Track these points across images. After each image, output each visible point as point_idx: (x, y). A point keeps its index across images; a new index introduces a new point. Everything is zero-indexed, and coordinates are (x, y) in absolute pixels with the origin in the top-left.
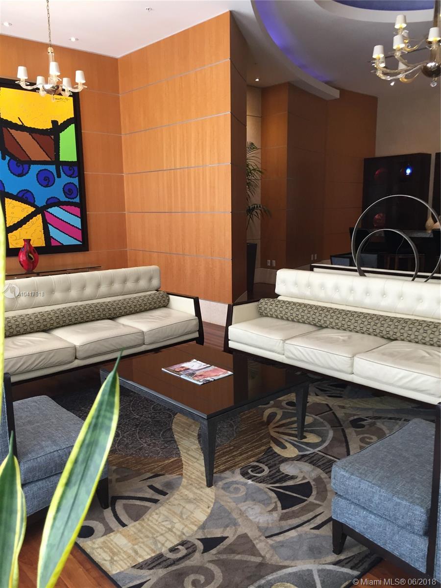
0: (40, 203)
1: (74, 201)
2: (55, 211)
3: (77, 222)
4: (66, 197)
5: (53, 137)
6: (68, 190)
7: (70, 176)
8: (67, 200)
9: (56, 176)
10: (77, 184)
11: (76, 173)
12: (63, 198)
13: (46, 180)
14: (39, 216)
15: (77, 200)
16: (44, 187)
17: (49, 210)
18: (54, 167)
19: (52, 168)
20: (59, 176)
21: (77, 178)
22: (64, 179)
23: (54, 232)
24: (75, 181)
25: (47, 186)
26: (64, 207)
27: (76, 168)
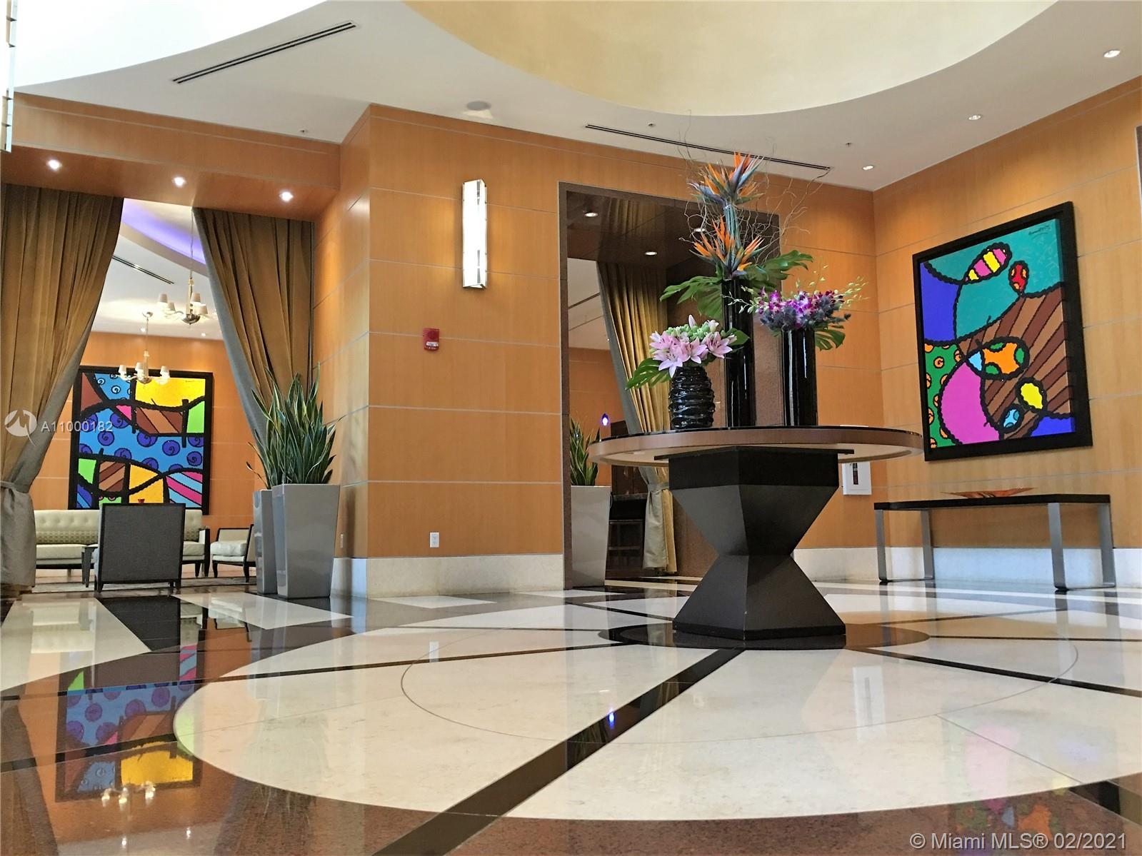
0: (163, 469)
1: (198, 467)
2: (177, 476)
3: (199, 487)
4: (190, 464)
5: (182, 413)
6: (192, 459)
7: (196, 446)
8: (190, 467)
9: (181, 446)
10: (202, 453)
11: (202, 443)
12: (186, 465)
13: (171, 450)
14: (161, 481)
15: (201, 467)
16: (169, 455)
17: (171, 476)
18: (181, 438)
19: (179, 440)
20: (184, 446)
21: (203, 448)
22: (190, 448)
23: (174, 496)
24: (201, 450)
25: (171, 455)
26: (187, 473)
27: (202, 439)
